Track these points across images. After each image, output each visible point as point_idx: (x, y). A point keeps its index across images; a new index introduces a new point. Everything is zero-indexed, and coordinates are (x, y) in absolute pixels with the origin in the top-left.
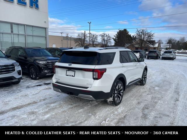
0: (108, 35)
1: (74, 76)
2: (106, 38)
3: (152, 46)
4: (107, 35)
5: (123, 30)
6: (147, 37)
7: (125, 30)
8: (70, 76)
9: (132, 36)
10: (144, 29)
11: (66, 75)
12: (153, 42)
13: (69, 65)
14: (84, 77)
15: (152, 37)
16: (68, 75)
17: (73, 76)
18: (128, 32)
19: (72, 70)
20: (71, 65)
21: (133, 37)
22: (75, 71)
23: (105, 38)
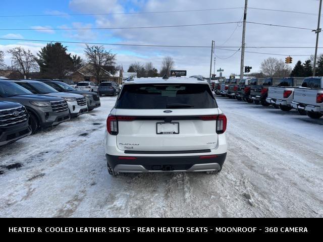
0: (27, 52)
1: (177, 132)
2: (24, 59)
3: (112, 75)
4: (25, 53)
5: (54, 43)
6: (105, 59)
7: (58, 45)
8: (169, 133)
9: (71, 56)
10: (99, 46)
11: (157, 134)
12: (112, 70)
13: (165, 112)
14: (200, 131)
15: (112, 60)
16: (161, 133)
17: (174, 133)
18: (65, 49)
19: (173, 121)
20: (171, 111)
21: (75, 58)
22: (178, 123)
23: (23, 57)
